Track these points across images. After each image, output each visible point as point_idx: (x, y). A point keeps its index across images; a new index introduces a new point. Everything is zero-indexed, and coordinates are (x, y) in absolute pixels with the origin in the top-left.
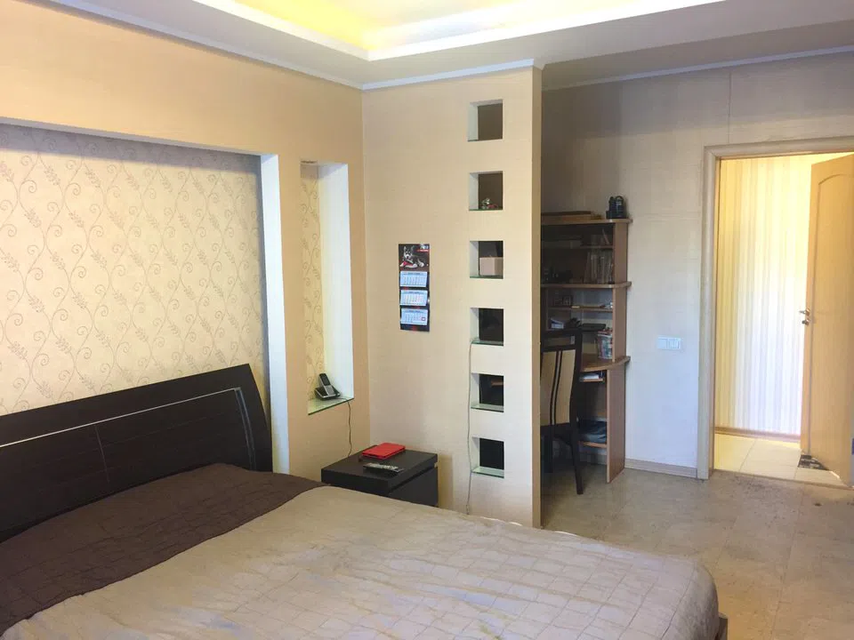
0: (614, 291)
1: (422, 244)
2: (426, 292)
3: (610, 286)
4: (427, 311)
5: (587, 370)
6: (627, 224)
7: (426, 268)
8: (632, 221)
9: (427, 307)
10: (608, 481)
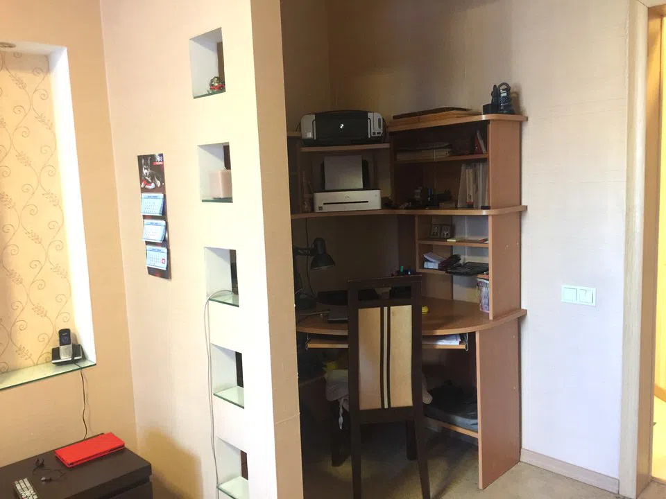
0: (490, 219)
1: (157, 154)
2: (163, 223)
3: (484, 212)
4: (165, 250)
5: (439, 332)
6: (521, 124)
7: (161, 189)
8: (527, 119)
9: (165, 242)
10: (481, 486)
